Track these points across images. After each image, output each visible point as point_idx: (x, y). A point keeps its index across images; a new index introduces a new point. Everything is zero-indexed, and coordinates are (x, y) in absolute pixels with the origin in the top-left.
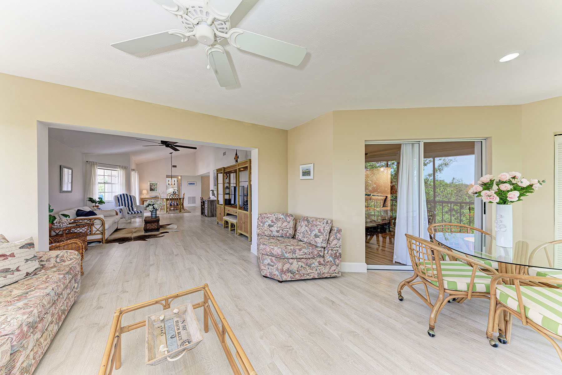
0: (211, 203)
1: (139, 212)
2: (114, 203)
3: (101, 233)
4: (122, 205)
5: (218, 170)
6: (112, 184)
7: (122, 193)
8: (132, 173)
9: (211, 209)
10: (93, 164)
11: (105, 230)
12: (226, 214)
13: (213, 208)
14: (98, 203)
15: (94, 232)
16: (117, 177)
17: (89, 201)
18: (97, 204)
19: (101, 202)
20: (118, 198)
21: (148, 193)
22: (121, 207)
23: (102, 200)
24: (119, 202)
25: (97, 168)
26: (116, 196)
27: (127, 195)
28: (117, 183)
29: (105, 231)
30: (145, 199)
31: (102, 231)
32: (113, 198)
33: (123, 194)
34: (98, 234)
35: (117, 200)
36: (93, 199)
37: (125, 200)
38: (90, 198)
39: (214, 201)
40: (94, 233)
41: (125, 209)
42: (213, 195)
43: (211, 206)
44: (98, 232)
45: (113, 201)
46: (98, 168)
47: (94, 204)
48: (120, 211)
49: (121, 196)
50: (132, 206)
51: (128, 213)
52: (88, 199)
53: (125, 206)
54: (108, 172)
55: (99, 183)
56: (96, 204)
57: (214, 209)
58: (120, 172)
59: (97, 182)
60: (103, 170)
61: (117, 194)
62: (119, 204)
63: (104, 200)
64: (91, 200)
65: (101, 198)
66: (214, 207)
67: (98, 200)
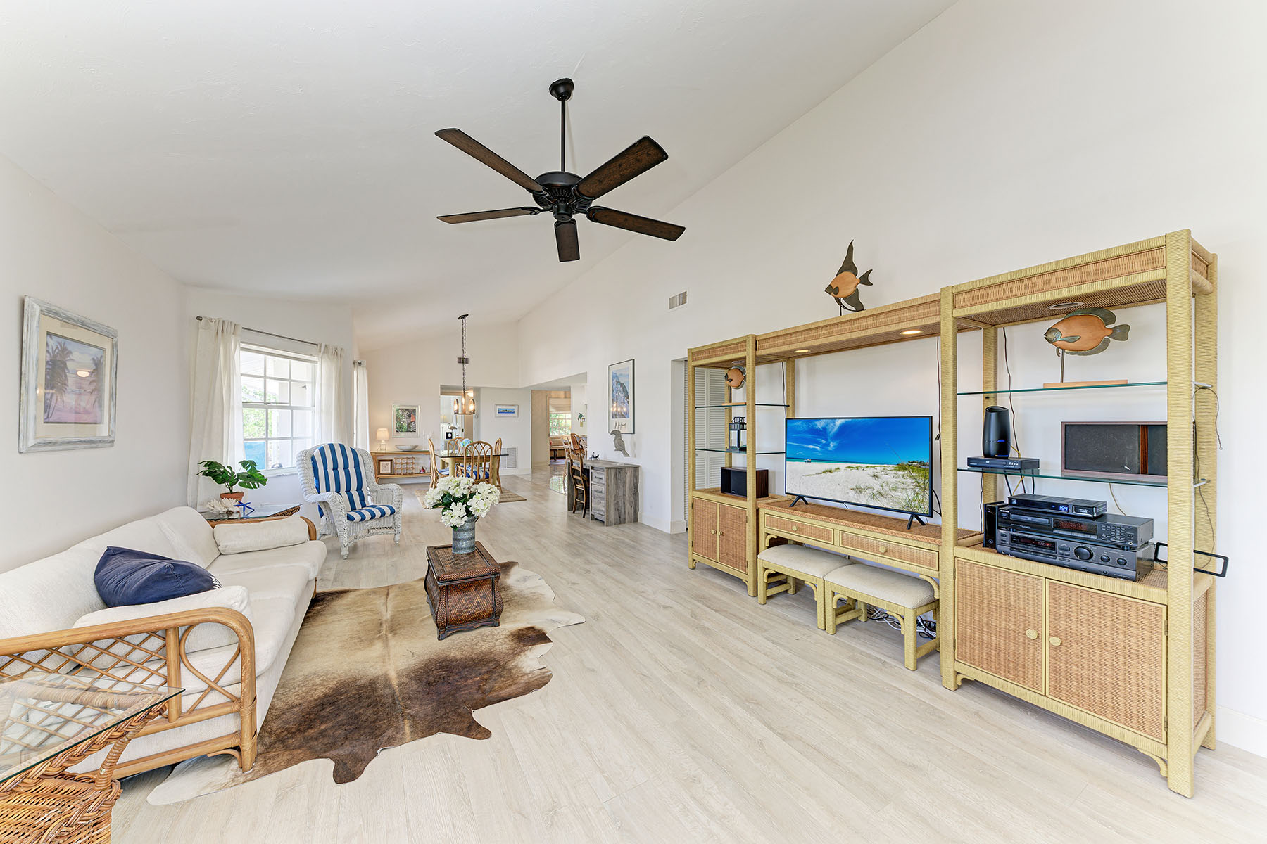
0: (616, 475)
1: (388, 511)
2: (300, 478)
3: (234, 700)
4: (328, 490)
5: (697, 353)
6: (292, 408)
7: (325, 443)
8: (355, 372)
9: (616, 496)
10: (222, 329)
11: (254, 678)
12: (764, 542)
13: (621, 494)
14: (240, 484)
15: (187, 702)
16: (309, 386)
17: (205, 474)
18: (236, 488)
19: (252, 477)
20: (313, 459)
21: (391, 437)
22: (325, 496)
23: (254, 470)
24: (316, 476)
25: (238, 349)
26: (304, 454)
27: (342, 447)
28: (309, 404)
29: (259, 683)
30: (382, 454)
31: (235, 690)
32: (295, 460)
33: (332, 447)
34: (213, 713)
35: (312, 469)
36: (219, 466)
37: (335, 468)
38: (210, 464)
39: (624, 468)
40: (193, 710)
41: (339, 502)
42: (617, 450)
43: (618, 487)
44: (214, 699)
45: (296, 470)
46: (242, 349)
47: (224, 488)
48: (320, 510)
49: (322, 451)
50: (359, 489)
51: (350, 518)
52: (202, 468)
53: (338, 491)
54: (277, 365)
55: (246, 404)
56: (232, 485)
57: (624, 495)
58: (318, 365)
59: (237, 400)
60: (262, 356)
61: (309, 447)
62: (318, 484)
63: (262, 470)
64: (215, 472)
65: (253, 464)
66: (624, 491)
67: (239, 469)
